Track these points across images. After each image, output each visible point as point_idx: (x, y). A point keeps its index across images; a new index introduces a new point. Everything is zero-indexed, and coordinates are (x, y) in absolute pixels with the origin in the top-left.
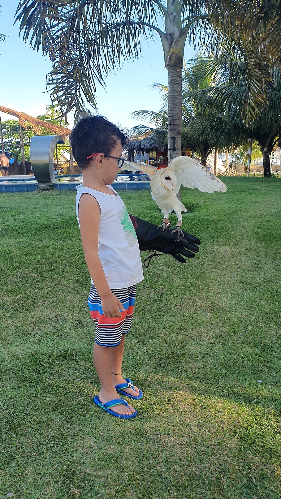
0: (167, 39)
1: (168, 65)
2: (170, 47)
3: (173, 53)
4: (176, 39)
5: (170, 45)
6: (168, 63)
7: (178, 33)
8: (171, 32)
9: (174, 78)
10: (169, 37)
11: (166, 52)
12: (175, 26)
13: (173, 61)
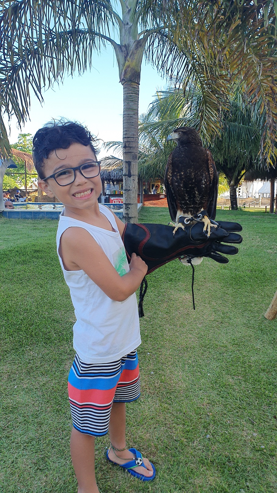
0: (122, 51)
1: (123, 80)
2: (125, 60)
3: (128, 67)
4: (131, 52)
5: (126, 57)
6: (122, 77)
7: (134, 44)
8: (126, 44)
9: (130, 94)
10: (124, 49)
11: (121, 66)
12: (131, 37)
13: (128, 76)
